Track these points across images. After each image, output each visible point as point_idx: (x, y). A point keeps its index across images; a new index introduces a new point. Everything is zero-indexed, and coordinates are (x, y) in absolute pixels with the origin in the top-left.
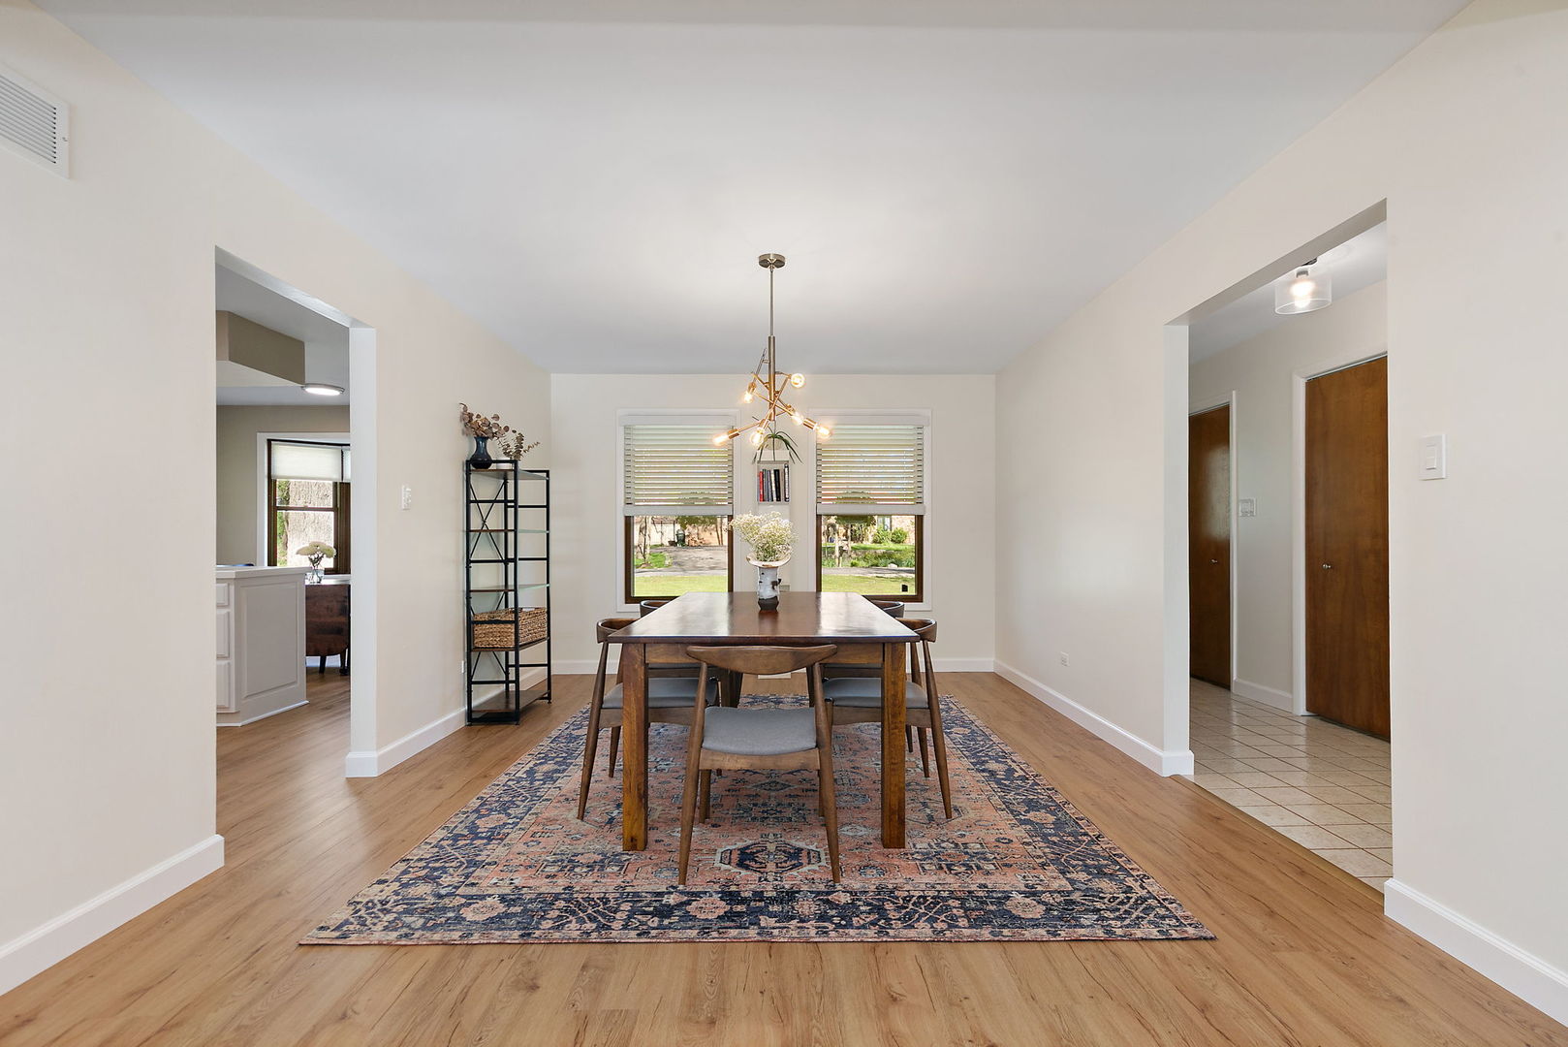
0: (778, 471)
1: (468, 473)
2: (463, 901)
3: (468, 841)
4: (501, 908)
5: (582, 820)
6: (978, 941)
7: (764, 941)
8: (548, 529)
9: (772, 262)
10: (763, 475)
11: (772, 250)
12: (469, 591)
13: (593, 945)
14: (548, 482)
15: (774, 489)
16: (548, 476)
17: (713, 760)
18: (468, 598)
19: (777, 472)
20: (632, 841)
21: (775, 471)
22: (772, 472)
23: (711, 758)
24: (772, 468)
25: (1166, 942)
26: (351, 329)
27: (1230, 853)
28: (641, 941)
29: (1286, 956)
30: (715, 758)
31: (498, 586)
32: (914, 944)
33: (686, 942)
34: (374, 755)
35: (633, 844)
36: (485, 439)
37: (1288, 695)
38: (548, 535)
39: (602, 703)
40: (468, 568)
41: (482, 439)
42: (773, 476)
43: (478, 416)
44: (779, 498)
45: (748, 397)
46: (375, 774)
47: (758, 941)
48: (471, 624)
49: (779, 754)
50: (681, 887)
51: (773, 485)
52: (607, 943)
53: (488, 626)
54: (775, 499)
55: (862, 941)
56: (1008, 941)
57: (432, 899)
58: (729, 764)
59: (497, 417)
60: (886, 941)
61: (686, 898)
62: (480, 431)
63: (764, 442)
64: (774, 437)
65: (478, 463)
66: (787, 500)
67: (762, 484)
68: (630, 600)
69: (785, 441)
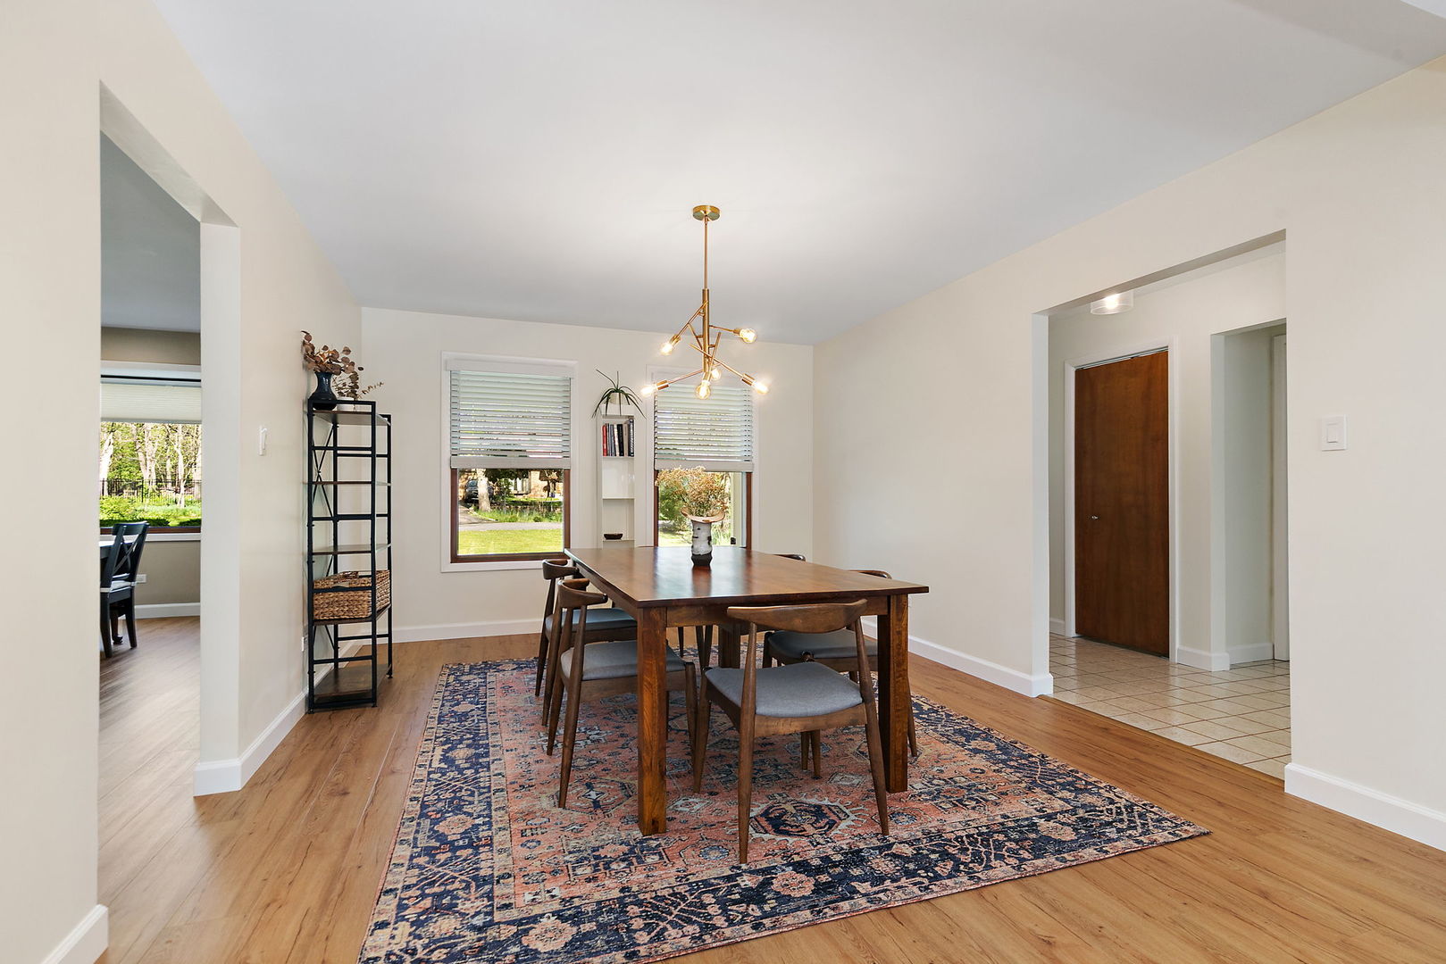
0: (621, 425)
1: (310, 416)
2: (514, 929)
3: (449, 854)
4: (570, 931)
5: (564, 808)
6: (1055, 870)
7: (881, 909)
8: (389, 481)
9: (705, 214)
10: (606, 428)
11: (708, 201)
12: (311, 553)
13: (715, 950)
14: (389, 428)
15: (617, 443)
16: (389, 420)
17: (767, 726)
18: (310, 563)
19: (620, 427)
20: (653, 824)
21: (618, 425)
22: (615, 426)
23: (765, 724)
24: (615, 422)
25: (1182, 843)
26: (202, 225)
27: (1143, 757)
28: (760, 935)
29: (1263, 837)
30: (769, 723)
31: (327, 548)
32: (1008, 884)
33: (808, 926)
34: (236, 763)
35: (654, 827)
36: (328, 375)
37: (1062, 622)
38: (389, 488)
39: (582, 676)
40: (310, 526)
41: (324, 373)
42: (616, 430)
43: (325, 348)
44: (622, 453)
45: (667, 348)
46: (238, 787)
47: (876, 910)
48: (313, 590)
49: (831, 713)
50: (744, 866)
51: (616, 439)
52: (729, 944)
53: (332, 594)
54: (618, 453)
55: (966, 890)
56: (1077, 865)
57: (471, 936)
58: (784, 729)
59: (347, 351)
60: (985, 886)
61: (761, 878)
62: (323, 366)
63: (607, 397)
64: (617, 391)
65: (320, 403)
66: (630, 454)
67: (605, 437)
68: (455, 559)
69: (627, 396)
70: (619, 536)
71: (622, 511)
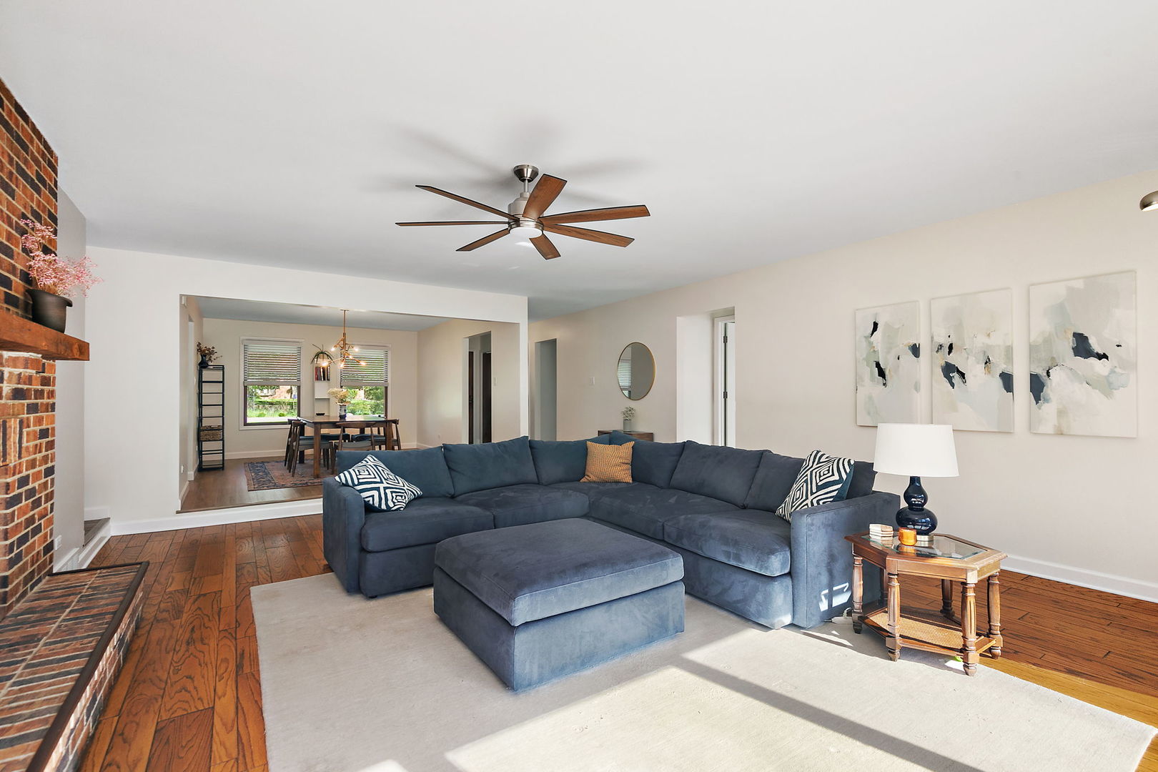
0: (326, 368)
1: (200, 370)
8: (223, 392)
10: (317, 368)
12: (201, 417)
15: (322, 376)
18: (200, 421)
22: (322, 368)
36: (205, 356)
38: (223, 395)
41: (203, 356)
44: (324, 379)
48: (200, 430)
51: (322, 373)
54: (322, 379)
59: (213, 348)
62: (204, 353)
63: (317, 356)
64: (322, 353)
65: (203, 365)
66: (328, 380)
67: (316, 372)
68: (246, 424)
69: (328, 355)
70: (323, 414)
71: (325, 404)
